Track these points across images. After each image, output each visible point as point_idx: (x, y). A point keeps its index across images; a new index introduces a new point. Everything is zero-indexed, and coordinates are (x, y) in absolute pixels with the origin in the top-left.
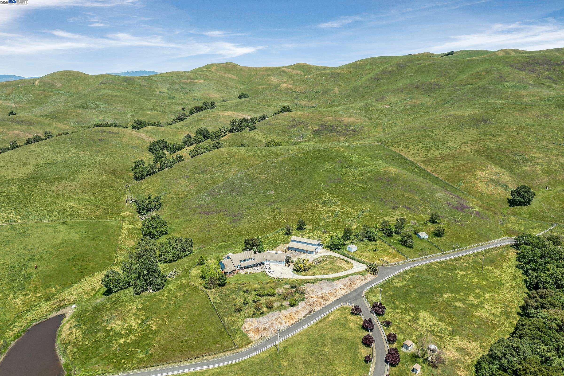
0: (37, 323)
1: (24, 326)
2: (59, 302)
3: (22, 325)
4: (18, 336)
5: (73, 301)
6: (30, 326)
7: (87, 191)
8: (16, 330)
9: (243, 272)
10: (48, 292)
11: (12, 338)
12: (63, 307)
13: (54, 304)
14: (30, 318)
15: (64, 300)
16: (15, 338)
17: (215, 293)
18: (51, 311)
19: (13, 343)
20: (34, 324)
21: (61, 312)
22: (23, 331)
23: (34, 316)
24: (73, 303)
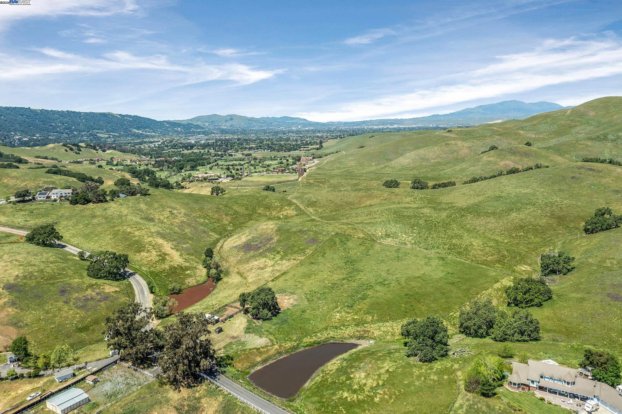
0: (334, 342)
1: (322, 339)
2: (364, 331)
3: (321, 338)
4: (311, 345)
5: (375, 337)
6: (327, 341)
7: (506, 233)
8: (314, 339)
9: (539, 394)
10: (364, 318)
11: (305, 345)
12: (364, 338)
13: (358, 331)
14: (332, 334)
15: (368, 331)
16: (307, 346)
17: (468, 400)
18: (351, 337)
19: (302, 349)
20: (332, 341)
21: (358, 342)
22: (319, 343)
23: (336, 334)
24: (374, 339)
